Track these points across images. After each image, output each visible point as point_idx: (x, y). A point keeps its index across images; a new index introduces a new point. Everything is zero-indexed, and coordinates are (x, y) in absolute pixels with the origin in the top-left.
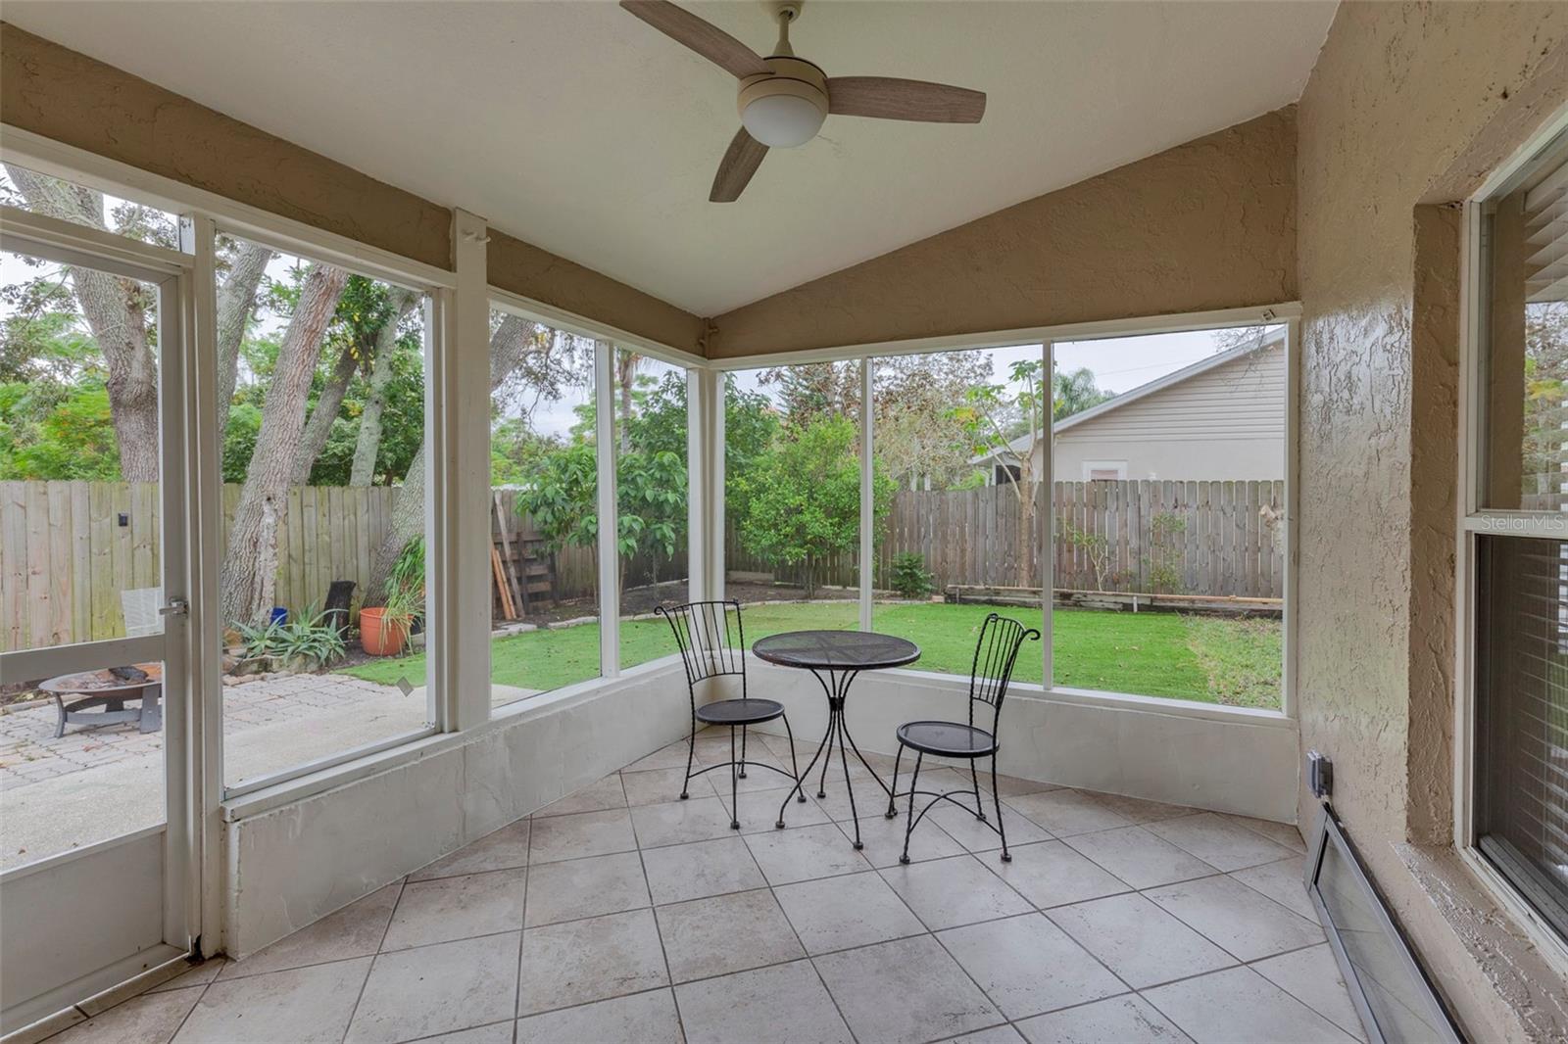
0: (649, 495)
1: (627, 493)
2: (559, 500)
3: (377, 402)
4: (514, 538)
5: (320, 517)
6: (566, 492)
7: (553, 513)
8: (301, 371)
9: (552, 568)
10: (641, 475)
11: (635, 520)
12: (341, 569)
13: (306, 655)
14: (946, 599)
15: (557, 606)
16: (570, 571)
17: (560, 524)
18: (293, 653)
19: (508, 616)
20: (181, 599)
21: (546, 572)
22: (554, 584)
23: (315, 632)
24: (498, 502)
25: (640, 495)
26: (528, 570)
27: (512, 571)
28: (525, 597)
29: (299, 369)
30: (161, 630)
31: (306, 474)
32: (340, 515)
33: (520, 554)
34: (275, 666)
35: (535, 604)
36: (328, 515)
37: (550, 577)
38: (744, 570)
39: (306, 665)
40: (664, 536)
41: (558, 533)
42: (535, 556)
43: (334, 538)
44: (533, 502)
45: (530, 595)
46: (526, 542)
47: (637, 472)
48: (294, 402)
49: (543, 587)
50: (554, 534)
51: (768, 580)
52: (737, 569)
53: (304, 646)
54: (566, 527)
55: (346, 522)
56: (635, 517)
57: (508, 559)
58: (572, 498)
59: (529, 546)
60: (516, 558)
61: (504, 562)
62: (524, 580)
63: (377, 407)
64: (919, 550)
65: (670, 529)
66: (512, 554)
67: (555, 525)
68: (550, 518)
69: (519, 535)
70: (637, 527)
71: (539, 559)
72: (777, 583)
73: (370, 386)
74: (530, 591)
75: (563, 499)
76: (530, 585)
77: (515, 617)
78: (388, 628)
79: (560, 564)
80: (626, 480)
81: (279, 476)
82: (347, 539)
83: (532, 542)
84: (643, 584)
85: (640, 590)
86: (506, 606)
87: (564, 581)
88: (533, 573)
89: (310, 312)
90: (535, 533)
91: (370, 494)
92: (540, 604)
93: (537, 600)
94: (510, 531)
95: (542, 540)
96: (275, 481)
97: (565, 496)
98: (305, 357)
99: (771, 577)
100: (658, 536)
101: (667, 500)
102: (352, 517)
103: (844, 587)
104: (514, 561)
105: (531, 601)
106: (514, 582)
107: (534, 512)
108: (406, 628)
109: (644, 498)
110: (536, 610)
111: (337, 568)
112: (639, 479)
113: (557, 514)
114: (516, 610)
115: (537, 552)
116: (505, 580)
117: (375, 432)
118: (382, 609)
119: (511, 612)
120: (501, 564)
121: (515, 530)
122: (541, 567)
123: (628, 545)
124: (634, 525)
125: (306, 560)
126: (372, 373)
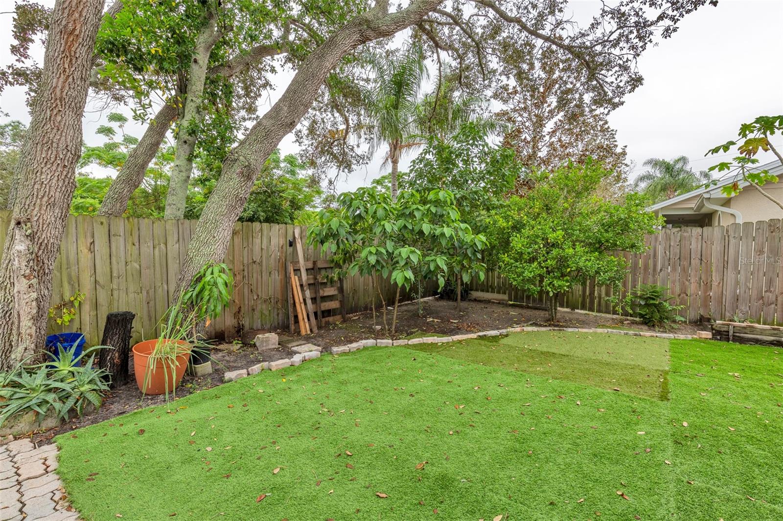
0: (426, 228)
1: (405, 227)
2: (343, 232)
3: (185, 142)
4: (310, 265)
5: (129, 246)
7: (337, 244)
8: (64, 82)
9: (341, 290)
10: (418, 209)
11: (413, 252)
12: (151, 292)
14: (713, 335)
15: (344, 320)
16: (355, 291)
17: (345, 254)
19: (303, 332)
21: (336, 292)
22: (342, 302)
24: (297, 235)
25: (417, 229)
26: (321, 291)
27: (308, 293)
28: (319, 313)
29: (61, 80)
32: (151, 244)
33: (315, 279)
35: (327, 319)
36: (137, 244)
37: (339, 297)
38: (482, 291)
40: (438, 267)
41: (344, 262)
42: (327, 281)
43: (143, 266)
44: (321, 234)
45: (323, 312)
46: (320, 269)
47: (414, 207)
48: (59, 118)
49: (334, 305)
50: (341, 262)
51: (503, 300)
52: (477, 290)
54: (350, 257)
55: (157, 250)
56: (413, 249)
57: (304, 284)
58: (356, 232)
59: (323, 272)
60: (312, 282)
61: (301, 286)
62: (318, 300)
63: (186, 146)
64: (655, 282)
65: (443, 262)
66: (308, 279)
67: (341, 255)
69: (315, 263)
70: (414, 259)
71: (329, 284)
72: (511, 303)
74: (323, 308)
75: (347, 233)
76: (322, 304)
77: (309, 332)
79: (347, 285)
80: (403, 215)
81: (45, 199)
82: (157, 265)
83: (326, 268)
84: (408, 300)
85: (406, 305)
86: (301, 323)
87: (351, 299)
88: (325, 294)
89: (64, 9)
90: (326, 262)
91: (180, 226)
92: (331, 319)
93: (329, 316)
94: (306, 259)
95: (332, 268)
96: (41, 205)
98: (66, 66)
99: (506, 297)
100: (432, 268)
101: (443, 235)
102: (163, 246)
103: (573, 309)
104: (309, 284)
105: (323, 317)
106: (309, 302)
107: (322, 242)
109: (421, 233)
111: (148, 293)
112: (416, 213)
113: (342, 245)
114: (310, 325)
115: (328, 277)
116: (302, 300)
117: (183, 169)
119: (306, 328)
120: (299, 288)
121: (312, 259)
122: (332, 288)
123: (406, 278)
124: (412, 257)
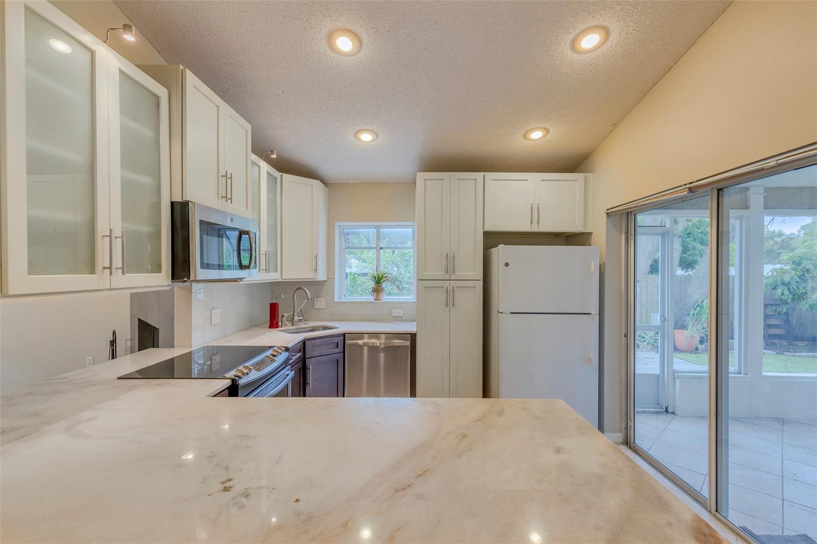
2: (793, 282)
6: (799, 277)
7: (789, 289)
9: (787, 321)
13: (653, 345)
15: (790, 344)
16: (801, 324)
17: (794, 295)
18: (648, 343)
20: (664, 316)
21: (782, 323)
22: (788, 331)
23: (655, 336)
26: (767, 321)
28: (767, 336)
30: (659, 324)
31: (649, 270)
34: (641, 347)
35: (773, 341)
37: (785, 326)
39: (653, 349)
41: (793, 300)
42: (774, 313)
44: (773, 283)
45: (770, 335)
46: (766, 305)
49: (780, 332)
50: (790, 301)
53: (652, 341)
54: (799, 298)
59: (769, 307)
67: (791, 296)
68: (786, 292)
71: (777, 316)
73: (677, 229)
74: (771, 333)
75: (797, 282)
76: (769, 330)
78: (688, 340)
79: (793, 320)
83: (771, 305)
87: (797, 330)
88: (772, 323)
90: (776, 300)
92: (778, 341)
93: (776, 339)
95: (779, 304)
97: (798, 280)
105: (771, 339)
107: (775, 288)
108: (697, 341)
110: (773, 344)
113: (792, 290)
115: (775, 311)
118: (684, 331)
122: (779, 320)
125: (648, 306)
126: (678, 223)
